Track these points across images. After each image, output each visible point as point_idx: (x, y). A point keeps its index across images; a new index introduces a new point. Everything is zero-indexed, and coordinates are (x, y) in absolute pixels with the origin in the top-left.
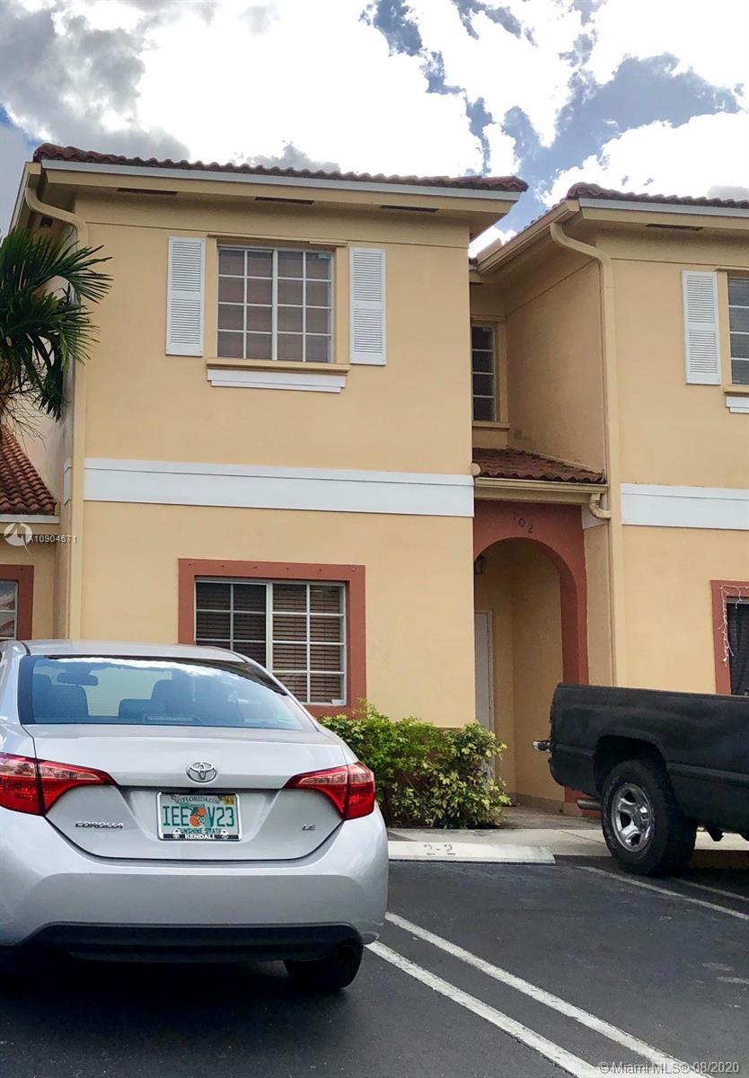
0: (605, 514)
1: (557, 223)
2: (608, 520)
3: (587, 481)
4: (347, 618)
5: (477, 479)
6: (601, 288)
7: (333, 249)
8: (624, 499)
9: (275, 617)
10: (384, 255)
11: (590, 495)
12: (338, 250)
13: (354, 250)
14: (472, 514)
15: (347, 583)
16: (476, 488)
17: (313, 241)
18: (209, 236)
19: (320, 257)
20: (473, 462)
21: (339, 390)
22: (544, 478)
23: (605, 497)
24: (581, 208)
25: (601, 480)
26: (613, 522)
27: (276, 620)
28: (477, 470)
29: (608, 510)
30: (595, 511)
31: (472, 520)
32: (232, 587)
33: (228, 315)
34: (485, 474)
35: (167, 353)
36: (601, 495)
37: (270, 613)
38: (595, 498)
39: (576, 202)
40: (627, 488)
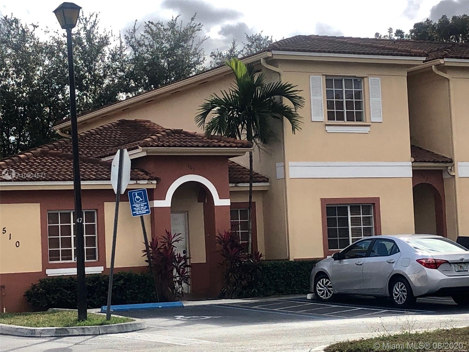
0: (454, 174)
1: (435, 65)
2: (454, 176)
3: (447, 162)
4: (374, 217)
5: (413, 163)
6: (449, 90)
7: (363, 78)
8: (459, 168)
9: (351, 217)
10: (380, 80)
11: (447, 167)
12: (365, 78)
13: (370, 79)
14: (412, 176)
15: (374, 204)
16: (413, 166)
17: (357, 75)
18: (323, 75)
19: (358, 80)
20: (411, 157)
21: (368, 132)
22: (434, 162)
23: (453, 167)
24: (444, 62)
25: (451, 161)
26: (456, 177)
27: (352, 219)
28: (413, 160)
29: (454, 172)
30: (450, 173)
31: (411, 179)
32: (337, 208)
33: (330, 105)
34: (415, 161)
35: (312, 120)
36: (452, 167)
37: (350, 216)
38: (450, 168)
39: (442, 60)
40: (459, 164)
